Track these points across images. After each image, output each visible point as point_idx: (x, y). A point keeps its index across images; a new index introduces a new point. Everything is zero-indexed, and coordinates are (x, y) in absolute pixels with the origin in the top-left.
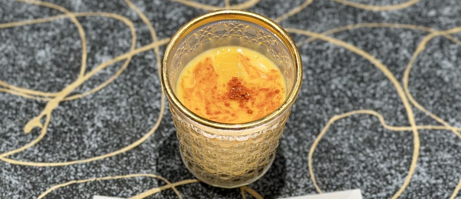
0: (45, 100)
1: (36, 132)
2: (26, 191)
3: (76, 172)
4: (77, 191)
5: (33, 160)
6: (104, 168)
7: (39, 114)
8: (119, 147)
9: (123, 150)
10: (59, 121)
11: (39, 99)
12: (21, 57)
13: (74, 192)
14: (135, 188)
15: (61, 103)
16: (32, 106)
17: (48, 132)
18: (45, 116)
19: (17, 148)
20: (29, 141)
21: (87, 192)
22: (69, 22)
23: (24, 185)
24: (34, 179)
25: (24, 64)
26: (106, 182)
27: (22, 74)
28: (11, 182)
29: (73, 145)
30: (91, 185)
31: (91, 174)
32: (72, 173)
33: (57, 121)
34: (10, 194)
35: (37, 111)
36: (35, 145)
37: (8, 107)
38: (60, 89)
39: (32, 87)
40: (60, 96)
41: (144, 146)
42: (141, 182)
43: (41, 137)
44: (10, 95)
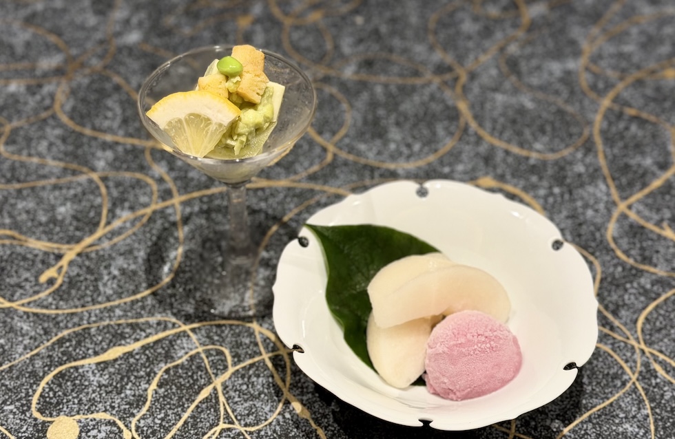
0: (62, 252)
1: (51, 282)
2: (37, 336)
3: (90, 317)
4: (89, 334)
5: (47, 307)
6: (118, 312)
7: (56, 264)
8: (134, 293)
9: (139, 296)
10: (75, 270)
11: (56, 251)
12: (41, 212)
13: (86, 335)
14: (148, 331)
15: (79, 255)
16: (48, 258)
17: (64, 282)
18: (61, 267)
19: (31, 296)
20: (43, 289)
21: (99, 335)
22: (91, 181)
23: (36, 331)
24: (46, 325)
25: (44, 219)
26: (119, 325)
27: (41, 229)
28: (22, 329)
29: (88, 292)
30: (104, 328)
31: (104, 318)
32: (86, 318)
33: (73, 271)
34: (20, 339)
35: (53, 262)
36: (50, 294)
37: (25, 258)
38: (78, 241)
39: (50, 240)
40: (78, 248)
41: (160, 292)
42: (155, 326)
43: (56, 286)
44: (28, 248)
